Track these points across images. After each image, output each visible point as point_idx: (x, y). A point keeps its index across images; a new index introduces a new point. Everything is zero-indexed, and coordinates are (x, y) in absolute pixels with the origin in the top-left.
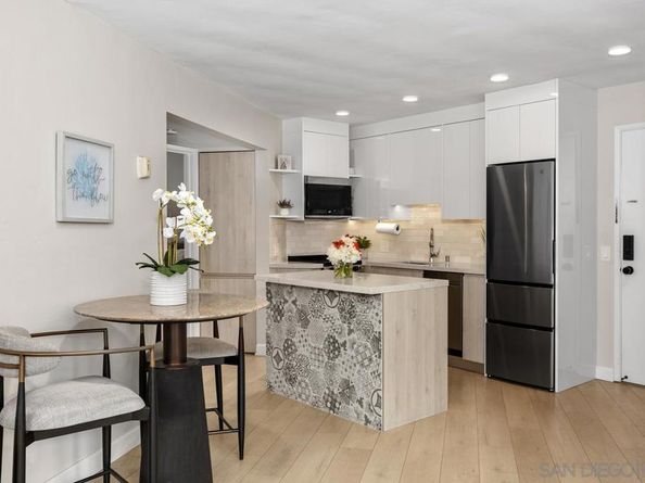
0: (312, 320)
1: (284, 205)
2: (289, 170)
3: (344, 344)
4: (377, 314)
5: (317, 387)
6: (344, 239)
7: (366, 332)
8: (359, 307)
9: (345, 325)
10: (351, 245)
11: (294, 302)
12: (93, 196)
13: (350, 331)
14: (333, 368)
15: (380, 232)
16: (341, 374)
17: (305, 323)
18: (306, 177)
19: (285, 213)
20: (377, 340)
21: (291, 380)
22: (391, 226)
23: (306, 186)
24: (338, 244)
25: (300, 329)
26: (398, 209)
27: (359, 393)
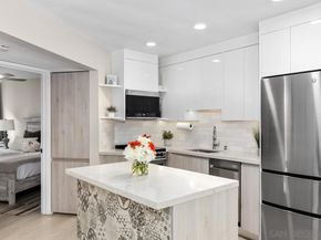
0: (108, 217)
1: (111, 109)
2: (115, 85)
4: (165, 228)
6: (141, 139)
9: (135, 230)
10: (147, 145)
11: (95, 196)
15: (179, 129)
17: (103, 219)
18: (127, 91)
19: (112, 115)
23: (127, 96)
25: (99, 222)
26: (191, 113)
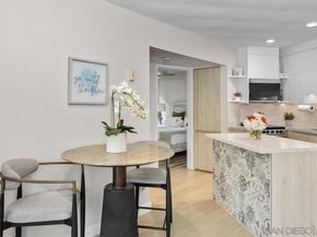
0: (233, 164)
1: (238, 95)
2: (240, 75)
3: (249, 183)
4: (267, 167)
5: (235, 206)
6: (255, 115)
7: (261, 178)
8: (257, 161)
9: (250, 170)
11: (225, 151)
12: (93, 90)
13: (252, 175)
14: (243, 196)
15: (301, 110)
16: (247, 202)
17: (230, 166)
18: (250, 80)
19: (238, 99)
20: (268, 185)
21: (223, 197)
22: (308, 107)
23: (250, 84)
24: (250, 118)
25: (227, 168)
27: (257, 218)
